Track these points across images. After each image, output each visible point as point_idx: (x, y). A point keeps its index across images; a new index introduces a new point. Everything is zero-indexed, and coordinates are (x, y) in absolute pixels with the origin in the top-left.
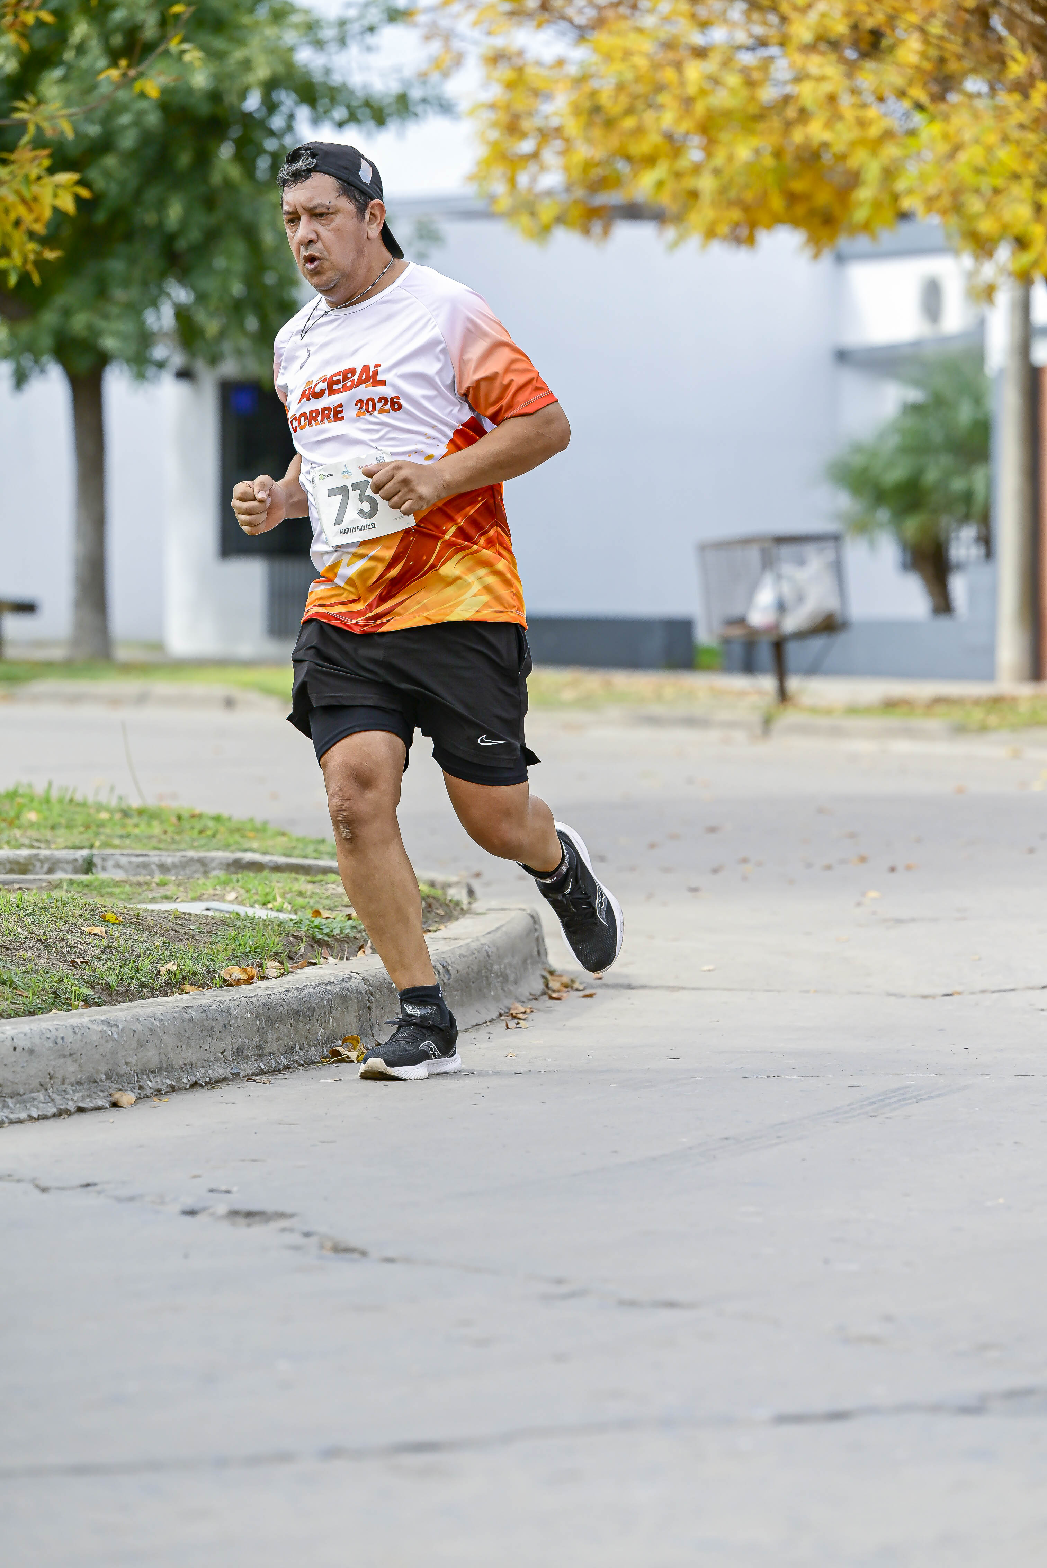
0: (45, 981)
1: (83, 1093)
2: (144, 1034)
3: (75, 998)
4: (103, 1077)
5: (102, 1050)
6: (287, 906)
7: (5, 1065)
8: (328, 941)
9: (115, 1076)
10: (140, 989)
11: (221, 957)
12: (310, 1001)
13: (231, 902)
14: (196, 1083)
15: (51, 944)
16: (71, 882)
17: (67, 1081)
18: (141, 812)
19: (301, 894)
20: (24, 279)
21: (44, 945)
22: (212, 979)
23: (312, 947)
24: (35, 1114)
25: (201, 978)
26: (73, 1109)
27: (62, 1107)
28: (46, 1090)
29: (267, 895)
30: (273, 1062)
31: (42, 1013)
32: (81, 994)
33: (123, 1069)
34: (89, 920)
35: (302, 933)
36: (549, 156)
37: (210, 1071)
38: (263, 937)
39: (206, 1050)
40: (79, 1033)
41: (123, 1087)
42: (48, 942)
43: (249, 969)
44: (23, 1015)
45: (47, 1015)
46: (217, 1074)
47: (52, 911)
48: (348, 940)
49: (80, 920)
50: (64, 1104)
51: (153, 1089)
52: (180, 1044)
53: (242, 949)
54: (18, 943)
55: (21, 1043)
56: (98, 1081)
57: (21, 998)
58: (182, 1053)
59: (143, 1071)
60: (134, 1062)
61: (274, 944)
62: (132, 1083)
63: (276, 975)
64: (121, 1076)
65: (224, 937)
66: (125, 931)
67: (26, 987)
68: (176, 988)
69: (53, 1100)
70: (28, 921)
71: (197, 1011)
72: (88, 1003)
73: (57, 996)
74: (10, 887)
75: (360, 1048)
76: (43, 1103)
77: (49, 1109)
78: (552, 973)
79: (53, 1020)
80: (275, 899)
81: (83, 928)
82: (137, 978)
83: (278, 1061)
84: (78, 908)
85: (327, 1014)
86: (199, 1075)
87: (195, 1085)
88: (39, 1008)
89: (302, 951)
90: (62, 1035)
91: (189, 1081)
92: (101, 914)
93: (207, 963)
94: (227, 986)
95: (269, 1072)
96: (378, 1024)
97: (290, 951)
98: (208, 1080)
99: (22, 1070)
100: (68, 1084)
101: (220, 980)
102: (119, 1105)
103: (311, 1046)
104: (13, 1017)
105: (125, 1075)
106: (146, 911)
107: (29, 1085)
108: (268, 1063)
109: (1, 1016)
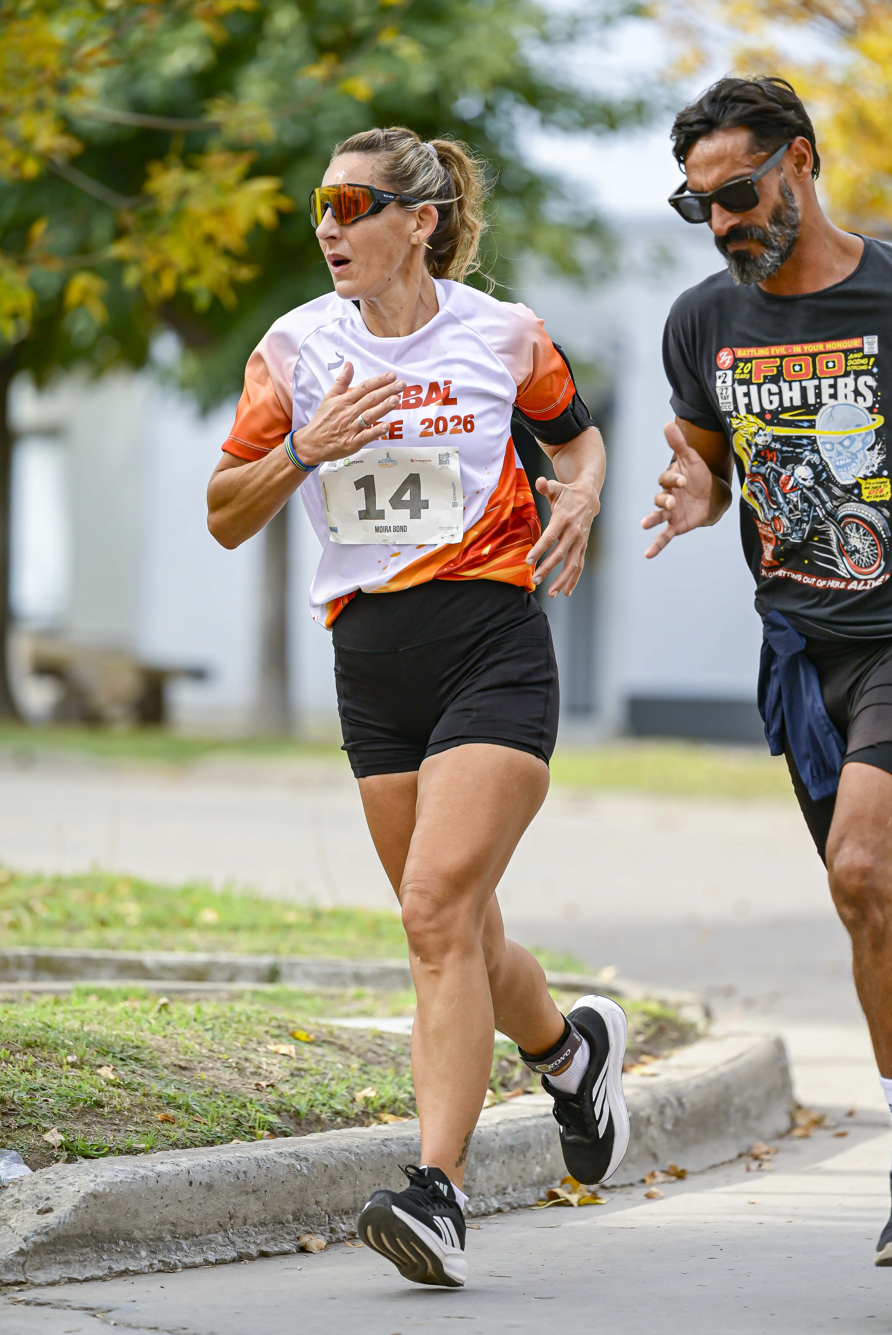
0: (225, 1107)
1: (268, 1235)
2: (337, 1170)
3: (259, 1126)
4: (290, 1217)
5: (289, 1187)
7: (180, 1201)
9: (303, 1217)
10: (333, 1118)
12: (526, 1136)
16: (255, 993)
17: (249, 1221)
18: (336, 915)
21: (225, 1065)
24: (212, 1257)
25: (402, 1106)
26: (255, 1254)
27: (243, 1251)
28: (225, 1231)
30: (482, 1204)
31: (222, 1143)
32: (266, 1122)
33: (313, 1209)
34: (277, 1038)
40: (264, 1167)
41: (312, 1229)
44: (200, 1144)
45: (228, 1146)
47: (234, 1026)
49: (266, 1037)
50: (245, 1247)
51: (346, 1232)
52: (377, 1182)
54: (196, 1063)
55: (198, 1177)
56: (284, 1222)
57: (199, 1125)
59: (335, 1212)
60: (325, 1201)
62: (323, 1225)
64: (310, 1217)
66: (317, 1051)
68: (373, 1117)
69: (233, 1243)
70: (208, 1037)
71: (397, 1144)
72: (274, 1132)
73: (239, 1124)
74: (186, 996)
75: (580, 1190)
76: (222, 1246)
77: (228, 1253)
78: (799, 1107)
79: (236, 1151)
81: (269, 1047)
82: (331, 1106)
83: (489, 1204)
84: (264, 1024)
85: (545, 1150)
88: (218, 1137)
90: (244, 1169)
92: (290, 1031)
95: (477, 1216)
97: (504, 1078)
99: (199, 1207)
100: (250, 1225)
102: (308, 1250)
103: (525, 1187)
104: (190, 1147)
105: (315, 1216)
106: (341, 1028)
107: (207, 1224)
108: (477, 1205)
109: (175, 1145)
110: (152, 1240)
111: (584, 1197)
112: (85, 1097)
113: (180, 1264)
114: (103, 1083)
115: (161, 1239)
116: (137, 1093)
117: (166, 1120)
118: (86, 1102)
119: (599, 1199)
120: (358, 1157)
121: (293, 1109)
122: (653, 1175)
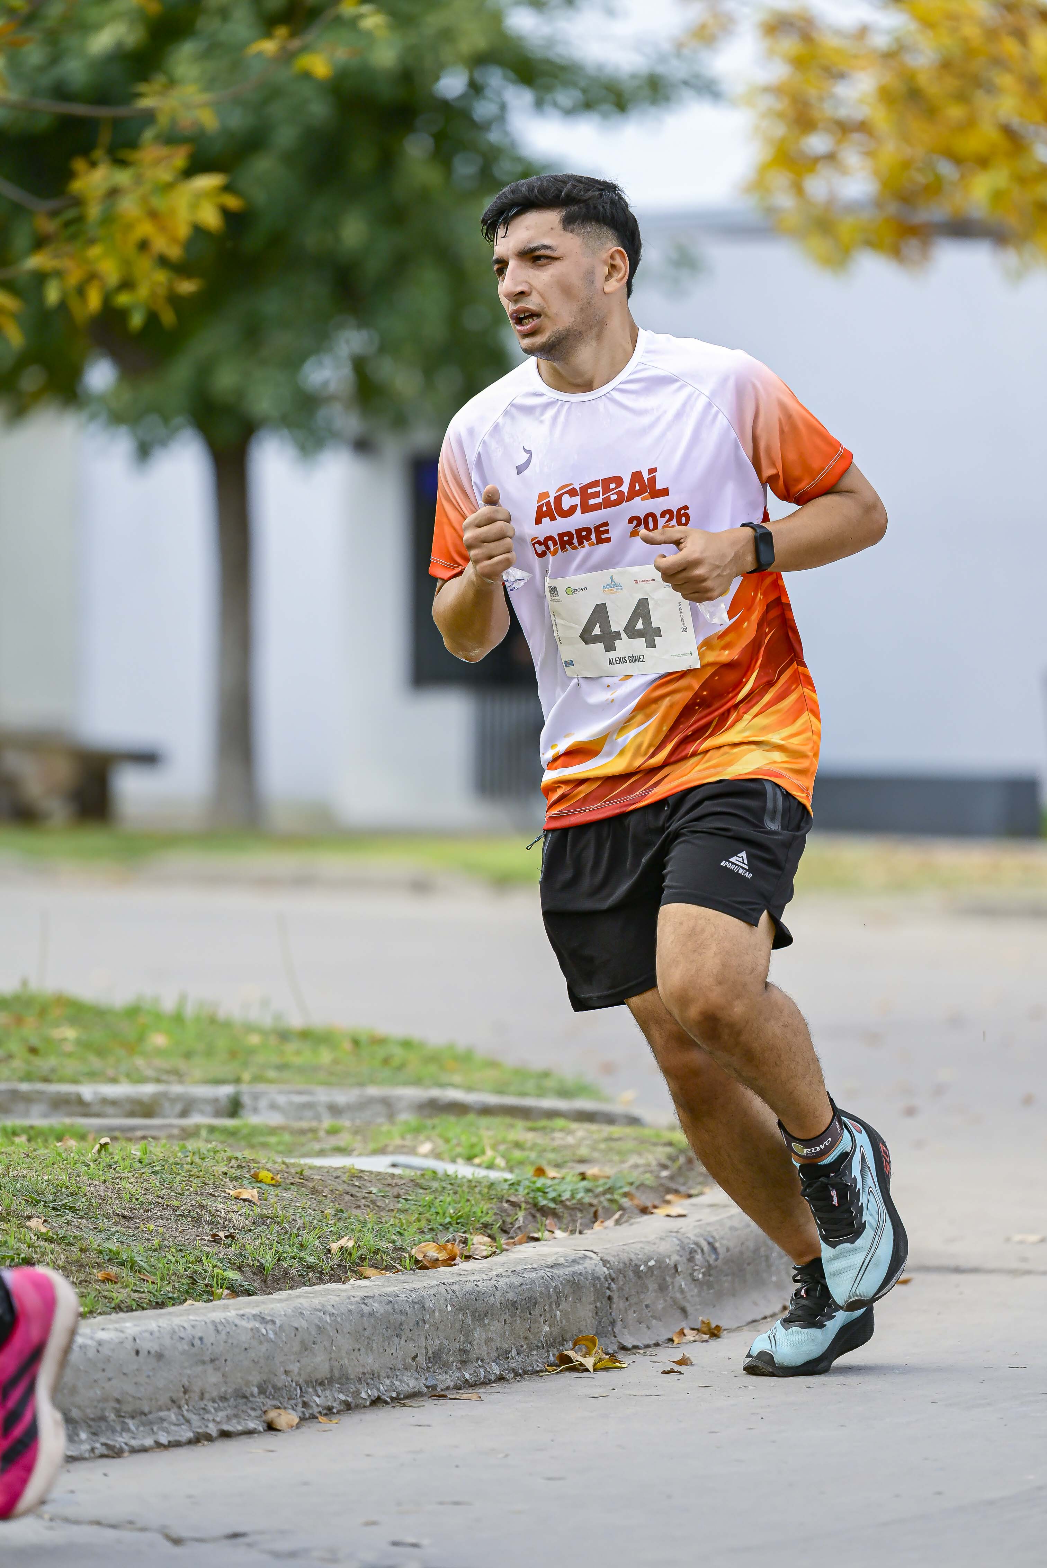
0: (177, 1262)
1: (229, 1412)
2: (310, 1334)
3: (218, 1285)
4: (255, 1390)
5: (253, 1355)
6: (500, 1162)
7: (125, 1374)
8: (555, 1209)
9: (271, 1390)
10: (304, 1273)
11: (413, 1229)
12: (531, 1289)
13: (425, 1156)
14: (379, 1398)
15: (186, 1212)
16: (212, 1129)
17: (207, 1396)
18: (306, 1035)
19: (518, 1145)
20: (152, 318)
21: (177, 1213)
22: (400, 1259)
23: (534, 1216)
24: (164, 1439)
25: (385, 1258)
26: (214, 1434)
27: (200, 1430)
28: (179, 1407)
29: (473, 1146)
30: (482, 1370)
31: (173, 1305)
32: (225, 1279)
33: (282, 1380)
34: (237, 1180)
35: (520, 1198)
36: (852, 158)
37: (397, 1383)
38: (468, 1203)
39: (392, 1354)
40: (224, 1333)
41: (281, 1404)
42: (181, 1210)
43: (449, 1246)
44: (148, 1307)
45: (180, 1307)
46: (406, 1386)
47: (186, 1167)
48: (581, 1207)
49: (224, 1180)
50: (203, 1427)
51: (321, 1406)
52: (357, 1347)
53: (440, 1219)
54: (142, 1211)
55: (146, 1345)
56: (248, 1395)
57: (146, 1284)
58: (361, 1358)
59: (307, 1383)
60: (296, 1370)
61: (482, 1212)
62: (294, 1399)
63: (485, 1253)
64: (279, 1390)
65: (416, 1203)
66: (284, 1195)
67: (153, 1270)
68: (352, 1271)
69: (188, 1421)
70: (156, 1181)
71: (380, 1302)
72: (235, 1291)
73: (194, 1282)
74: (129, 1135)
75: (597, 1352)
76: (175, 1425)
77: (183, 1434)
79: (189, 1314)
80: (483, 1152)
81: (227, 1191)
82: (301, 1259)
83: (489, 1370)
84: (221, 1164)
85: (554, 1306)
86: (383, 1388)
87: (377, 1402)
88: (169, 1298)
89: (520, 1222)
90: (200, 1335)
91: (369, 1396)
92: (252, 1172)
93: (394, 1238)
94: (420, 1268)
95: (476, 1385)
96: (621, 1320)
97: (504, 1222)
98: (394, 1395)
99: (147, 1380)
100: (209, 1400)
101: (410, 1260)
102: (276, 1427)
103: (531, 1350)
104: (136, 1310)
105: (284, 1387)
106: (311, 1168)
107: (157, 1400)
108: (475, 1372)
109: (118, 1308)
110: (93, 1420)
111: (600, 1360)
112: (11, 1253)
113: (126, 1448)
114: (33, 1237)
115: (103, 1418)
116: (73, 1249)
117: (107, 1280)
119: (619, 1362)
120: (333, 1318)
121: (256, 1264)
122: (682, 1333)
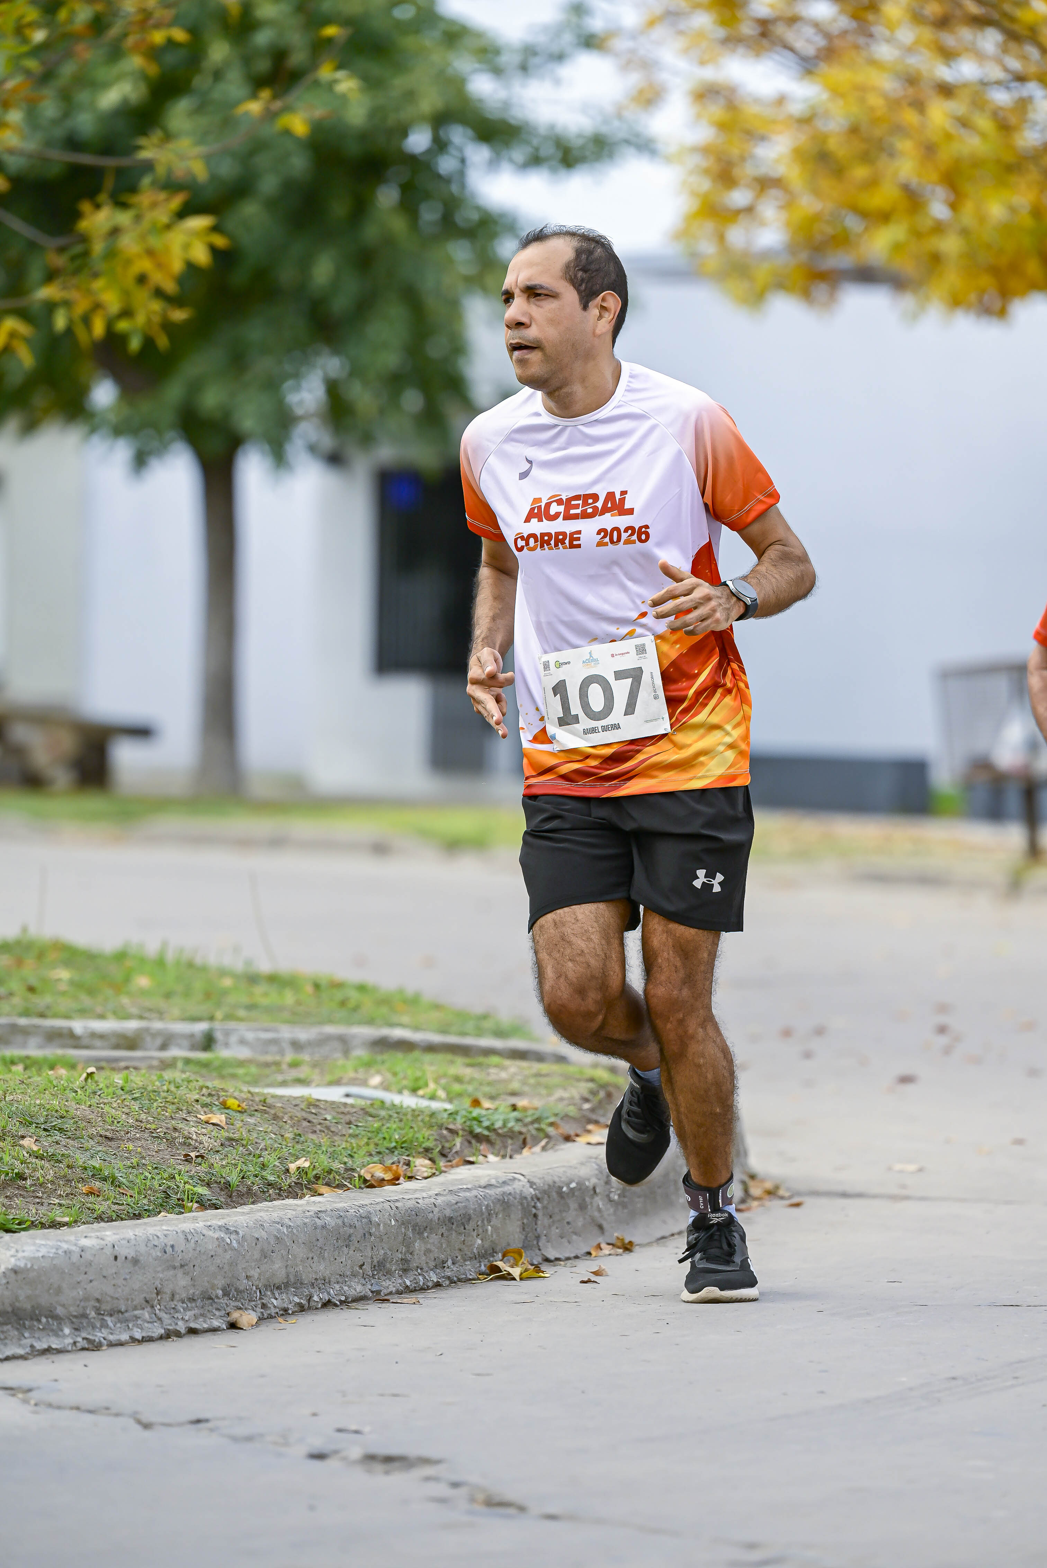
0: (153, 1178)
1: (196, 1311)
2: (269, 1243)
3: (188, 1199)
4: (220, 1293)
5: (219, 1261)
6: (441, 1094)
7: (105, 1277)
8: (488, 1136)
9: (233, 1292)
10: (266, 1190)
11: (362, 1152)
12: (466, 1207)
13: (375, 1087)
14: (329, 1301)
15: (162, 1134)
16: (187, 1061)
17: (177, 1297)
18: (273, 979)
19: (458, 1079)
20: (149, 342)
21: (153, 1135)
22: (350, 1179)
23: (470, 1142)
24: (138, 1335)
25: (337, 1177)
26: (183, 1331)
27: (170, 1328)
28: (152, 1307)
29: (417, 1079)
30: (421, 1278)
31: (149, 1216)
32: (195, 1194)
33: (243, 1284)
34: (207, 1107)
35: (458, 1125)
36: (769, 211)
37: (346, 1288)
38: (412, 1130)
39: (342, 1262)
40: (193, 1241)
41: (243, 1305)
42: (157, 1133)
43: (394, 1167)
44: (126, 1218)
45: (155, 1218)
46: (354, 1291)
47: (163, 1094)
48: (511, 1134)
49: (196, 1106)
50: (173, 1324)
51: (278, 1308)
52: (311, 1255)
53: (386, 1144)
54: (122, 1133)
55: (123, 1252)
56: (214, 1297)
57: (125, 1197)
58: (314, 1266)
59: (266, 1286)
60: (256, 1276)
61: (424, 1138)
62: (254, 1301)
63: (426, 1175)
64: (241, 1292)
65: (365, 1129)
66: (249, 1120)
67: (131, 1185)
68: (307, 1188)
69: (160, 1319)
70: (135, 1106)
71: (332, 1217)
72: (204, 1205)
73: (168, 1196)
74: (114, 1065)
75: (523, 1263)
76: (148, 1322)
77: (155, 1330)
78: (753, 1177)
79: (162, 1225)
80: (426, 1085)
81: (199, 1116)
82: (263, 1178)
83: (427, 1277)
84: (194, 1092)
85: (486, 1222)
86: (333, 1292)
87: (327, 1304)
88: (145, 1210)
89: (458, 1147)
90: (172, 1243)
91: (321, 1299)
92: (221, 1100)
93: (346, 1159)
94: (368, 1187)
95: (415, 1290)
96: (545, 1236)
97: (443, 1147)
98: (343, 1298)
99: (124, 1282)
100: (178, 1301)
101: (359, 1180)
102: (238, 1326)
103: (465, 1260)
104: (115, 1221)
105: (246, 1290)
106: (273, 1096)
107: (133, 1300)
108: (415, 1279)
109: (100, 1219)
110: (75, 1317)
111: (526, 1270)
112: (6, 1169)
113: (104, 1342)
114: (26, 1155)
115: (84, 1316)
116: (61, 1165)
117: (91, 1193)
118: (8, 1174)
119: (543, 1272)
120: (290, 1230)
121: (223, 1181)
122: (599, 1247)
